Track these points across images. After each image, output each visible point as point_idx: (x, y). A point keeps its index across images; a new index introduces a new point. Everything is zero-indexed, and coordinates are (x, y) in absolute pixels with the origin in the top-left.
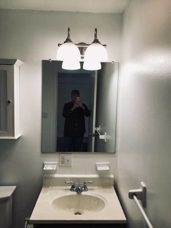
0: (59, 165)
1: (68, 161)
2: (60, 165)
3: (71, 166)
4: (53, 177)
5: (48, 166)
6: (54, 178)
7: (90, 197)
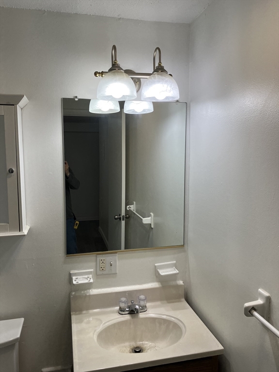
0: (96, 274)
1: (111, 265)
2: (98, 274)
3: (116, 273)
4: (88, 294)
5: (79, 277)
6: (90, 295)
7: (154, 319)
